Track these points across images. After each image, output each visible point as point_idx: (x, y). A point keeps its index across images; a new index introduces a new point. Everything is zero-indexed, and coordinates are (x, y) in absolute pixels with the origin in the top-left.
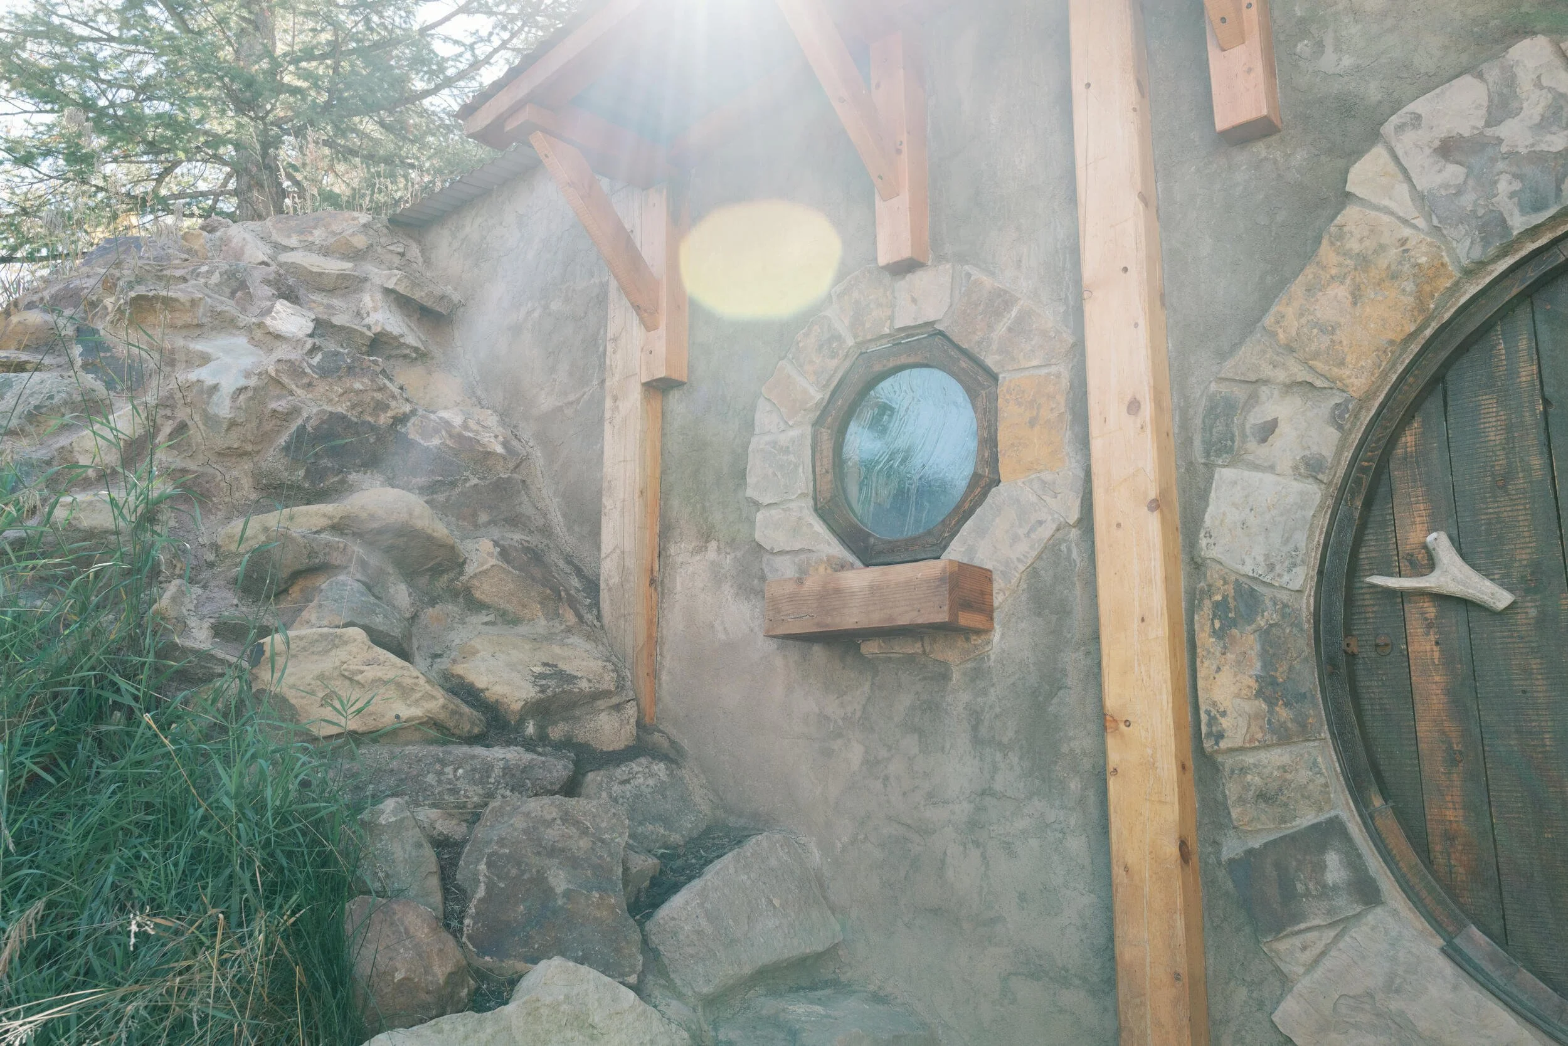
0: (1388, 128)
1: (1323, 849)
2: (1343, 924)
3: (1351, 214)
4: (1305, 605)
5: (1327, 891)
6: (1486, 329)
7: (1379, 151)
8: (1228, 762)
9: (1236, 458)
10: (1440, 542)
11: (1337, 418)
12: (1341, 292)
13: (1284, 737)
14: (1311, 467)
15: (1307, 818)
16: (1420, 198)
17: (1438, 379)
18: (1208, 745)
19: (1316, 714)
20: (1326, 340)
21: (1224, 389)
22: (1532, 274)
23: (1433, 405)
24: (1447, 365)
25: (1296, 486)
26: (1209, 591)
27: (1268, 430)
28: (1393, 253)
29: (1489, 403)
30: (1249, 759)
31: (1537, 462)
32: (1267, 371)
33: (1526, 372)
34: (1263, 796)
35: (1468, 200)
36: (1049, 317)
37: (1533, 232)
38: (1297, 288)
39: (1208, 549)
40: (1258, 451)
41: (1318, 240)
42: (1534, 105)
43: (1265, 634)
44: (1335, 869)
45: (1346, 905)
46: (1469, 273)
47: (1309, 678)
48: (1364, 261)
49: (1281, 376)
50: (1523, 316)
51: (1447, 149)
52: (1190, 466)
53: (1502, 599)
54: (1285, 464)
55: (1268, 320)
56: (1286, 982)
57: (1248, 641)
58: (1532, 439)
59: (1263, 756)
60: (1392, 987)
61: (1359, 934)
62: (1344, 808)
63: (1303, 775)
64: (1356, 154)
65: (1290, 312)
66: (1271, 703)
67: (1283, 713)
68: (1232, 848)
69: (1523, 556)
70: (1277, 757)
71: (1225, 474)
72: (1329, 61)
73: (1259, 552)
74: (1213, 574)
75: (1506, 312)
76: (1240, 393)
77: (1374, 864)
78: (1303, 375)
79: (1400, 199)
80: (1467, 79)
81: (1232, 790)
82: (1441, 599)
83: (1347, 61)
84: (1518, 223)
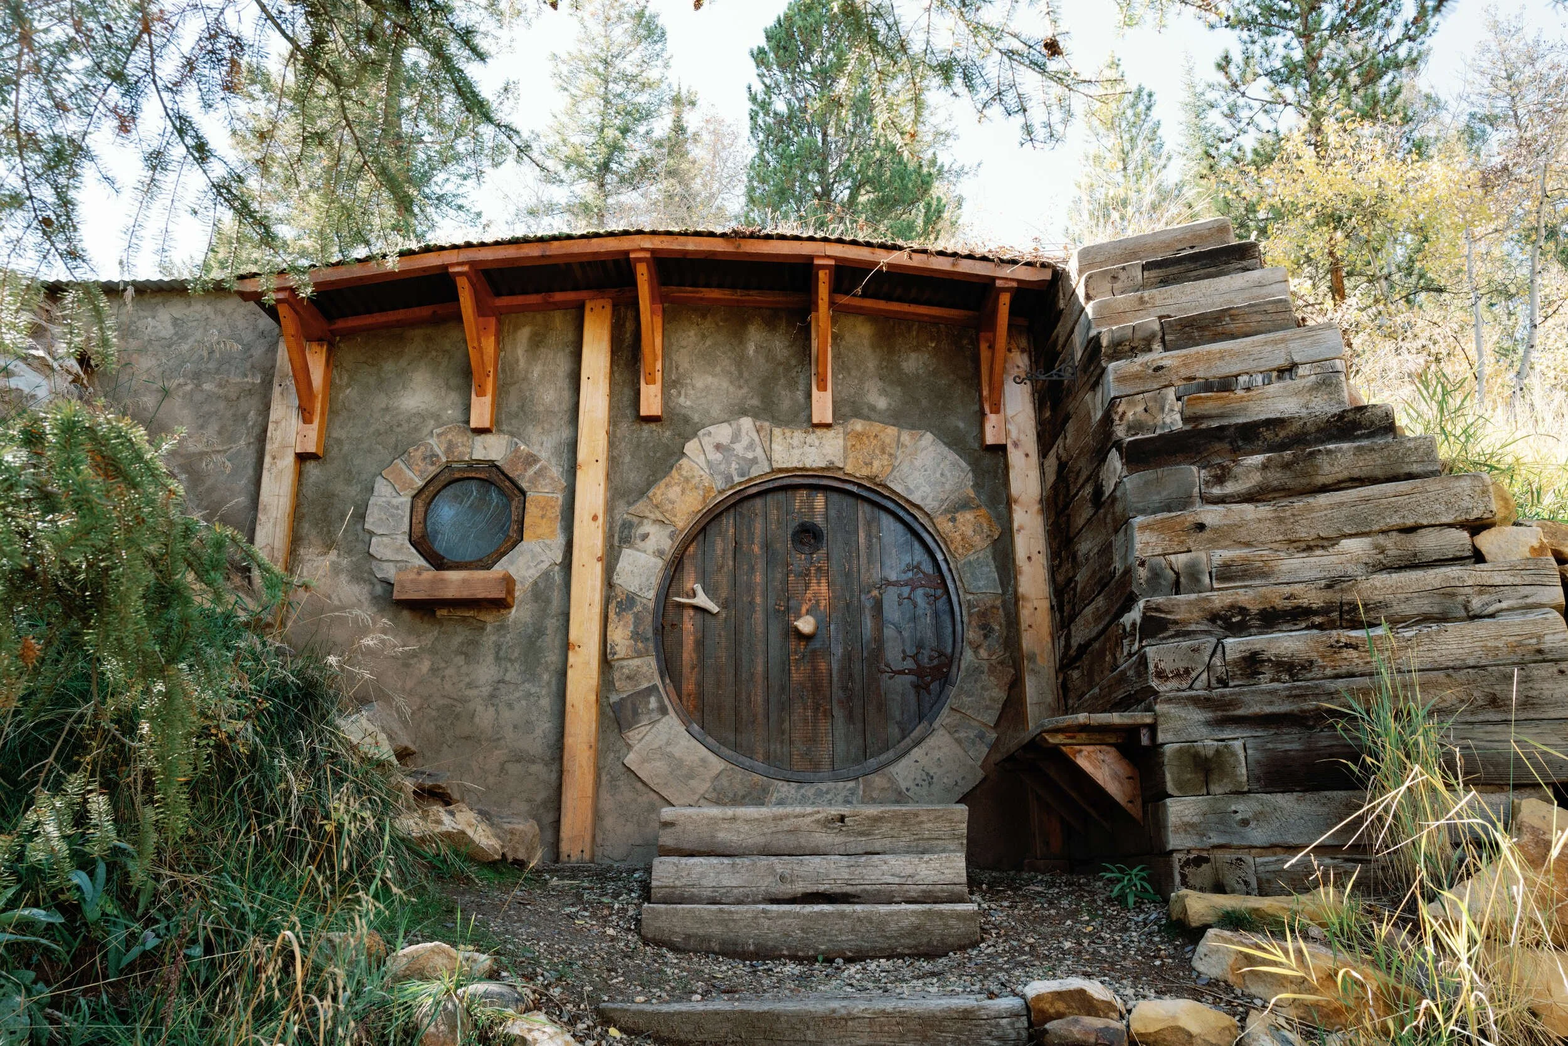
0: (700, 433)
1: (649, 696)
2: (653, 723)
3: (684, 462)
4: (651, 605)
5: (649, 712)
6: (721, 513)
7: (696, 440)
8: (616, 664)
9: (631, 546)
10: (698, 587)
11: (672, 536)
12: (678, 489)
13: (640, 655)
14: (660, 553)
15: (645, 685)
16: (708, 462)
17: (704, 529)
18: (609, 657)
19: (651, 645)
20: (670, 506)
21: (629, 517)
22: (737, 497)
23: (701, 537)
24: (708, 523)
25: (654, 560)
26: (616, 597)
27: (645, 537)
28: (698, 479)
29: (719, 540)
30: (625, 663)
31: (731, 563)
32: (647, 514)
33: (731, 531)
34: (629, 677)
35: (723, 467)
36: (556, 471)
37: (740, 483)
38: (662, 484)
39: (616, 580)
40: (639, 544)
41: (671, 468)
42: (745, 441)
43: (637, 616)
44: (653, 703)
45: (655, 716)
46: (721, 492)
47: (650, 634)
48: (687, 480)
49: (652, 516)
50: (732, 511)
51: (718, 447)
52: (612, 546)
53: (715, 609)
54: (650, 551)
55: (650, 494)
56: (629, 747)
57: (629, 617)
58: (730, 555)
59: (630, 662)
60: (668, 744)
61: (659, 726)
62: (657, 681)
63: (645, 669)
64: (688, 439)
65: (659, 493)
66: (636, 641)
67: (640, 645)
68: (614, 698)
69: (724, 595)
70: (637, 662)
71: (626, 552)
72: (682, 400)
73: (637, 583)
74: (618, 590)
75: (728, 509)
76: (636, 520)
77: (667, 702)
78: (661, 518)
79: (701, 460)
80: (725, 425)
81: (617, 675)
82: (697, 608)
83: (688, 403)
84: (737, 479)
